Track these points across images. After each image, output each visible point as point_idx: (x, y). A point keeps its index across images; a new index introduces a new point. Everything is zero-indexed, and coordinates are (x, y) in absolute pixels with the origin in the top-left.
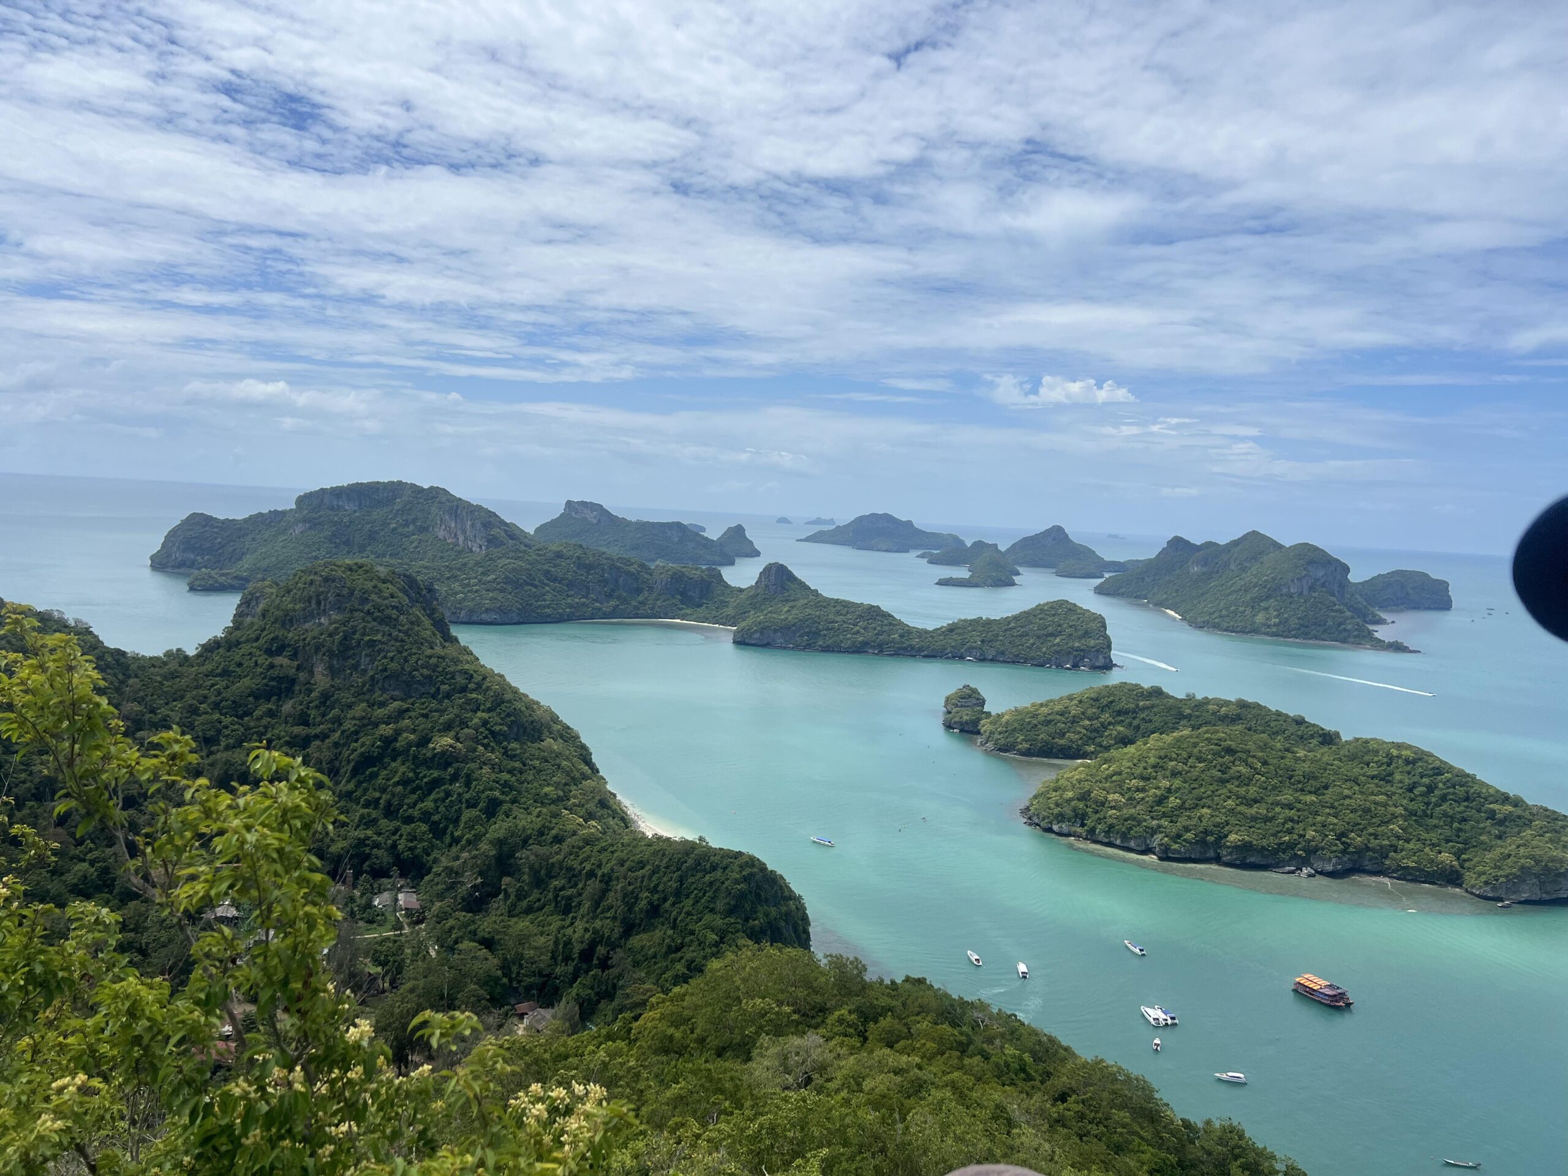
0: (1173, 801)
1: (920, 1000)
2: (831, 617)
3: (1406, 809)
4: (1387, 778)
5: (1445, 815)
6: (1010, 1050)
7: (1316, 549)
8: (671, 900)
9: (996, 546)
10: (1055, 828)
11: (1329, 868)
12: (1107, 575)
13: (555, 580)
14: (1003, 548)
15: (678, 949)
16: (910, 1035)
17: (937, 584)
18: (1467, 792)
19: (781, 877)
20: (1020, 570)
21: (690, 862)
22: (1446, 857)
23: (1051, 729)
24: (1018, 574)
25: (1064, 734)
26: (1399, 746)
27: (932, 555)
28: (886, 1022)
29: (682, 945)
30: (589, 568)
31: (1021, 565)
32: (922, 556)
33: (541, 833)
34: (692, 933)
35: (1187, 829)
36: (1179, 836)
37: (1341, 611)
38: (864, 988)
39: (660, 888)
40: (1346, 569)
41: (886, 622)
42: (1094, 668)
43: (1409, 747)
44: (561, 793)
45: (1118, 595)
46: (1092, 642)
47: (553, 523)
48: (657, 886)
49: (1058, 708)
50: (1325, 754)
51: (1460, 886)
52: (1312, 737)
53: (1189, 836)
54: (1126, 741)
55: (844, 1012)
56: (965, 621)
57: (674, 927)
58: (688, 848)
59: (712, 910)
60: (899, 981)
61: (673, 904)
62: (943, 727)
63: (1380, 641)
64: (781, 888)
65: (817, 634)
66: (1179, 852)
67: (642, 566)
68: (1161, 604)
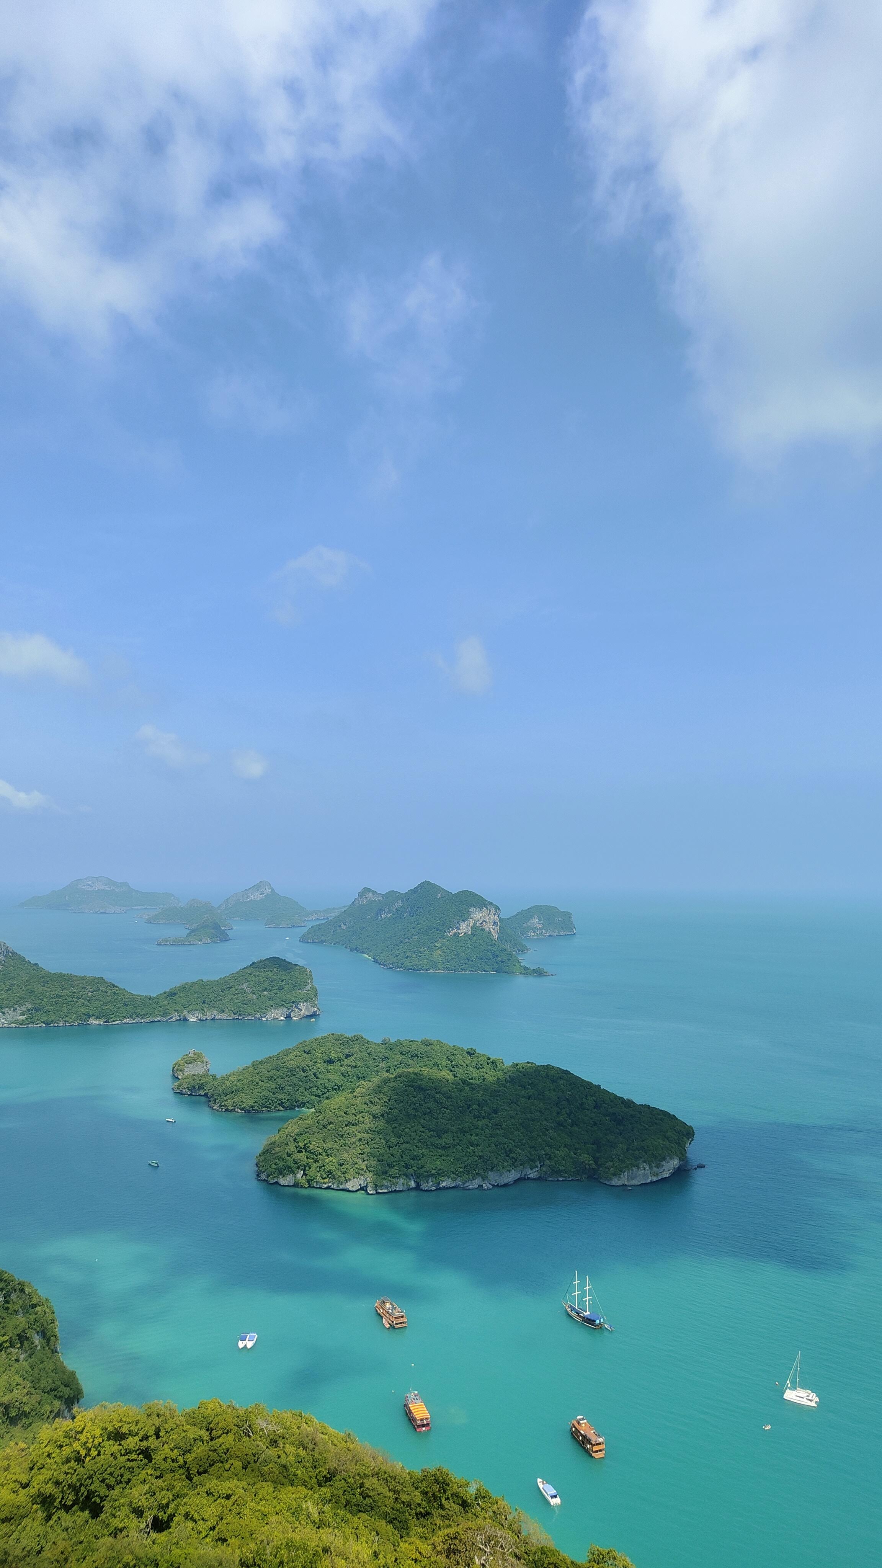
2: (55, 991)
7: (475, 894)
9: (209, 903)
10: (281, 1182)
11: (503, 1181)
14: (215, 904)
18: (596, 1100)
22: (585, 1158)
23: (271, 1084)
25: (283, 1089)
26: (546, 1068)
31: (232, 919)
35: (391, 1166)
36: (385, 1175)
40: (497, 909)
41: (110, 992)
42: (304, 1017)
43: (553, 1068)
45: (320, 943)
49: (276, 1064)
51: (597, 1181)
52: (483, 1066)
53: (394, 1172)
56: (188, 984)
63: (526, 968)
66: (387, 1188)
68: (355, 949)
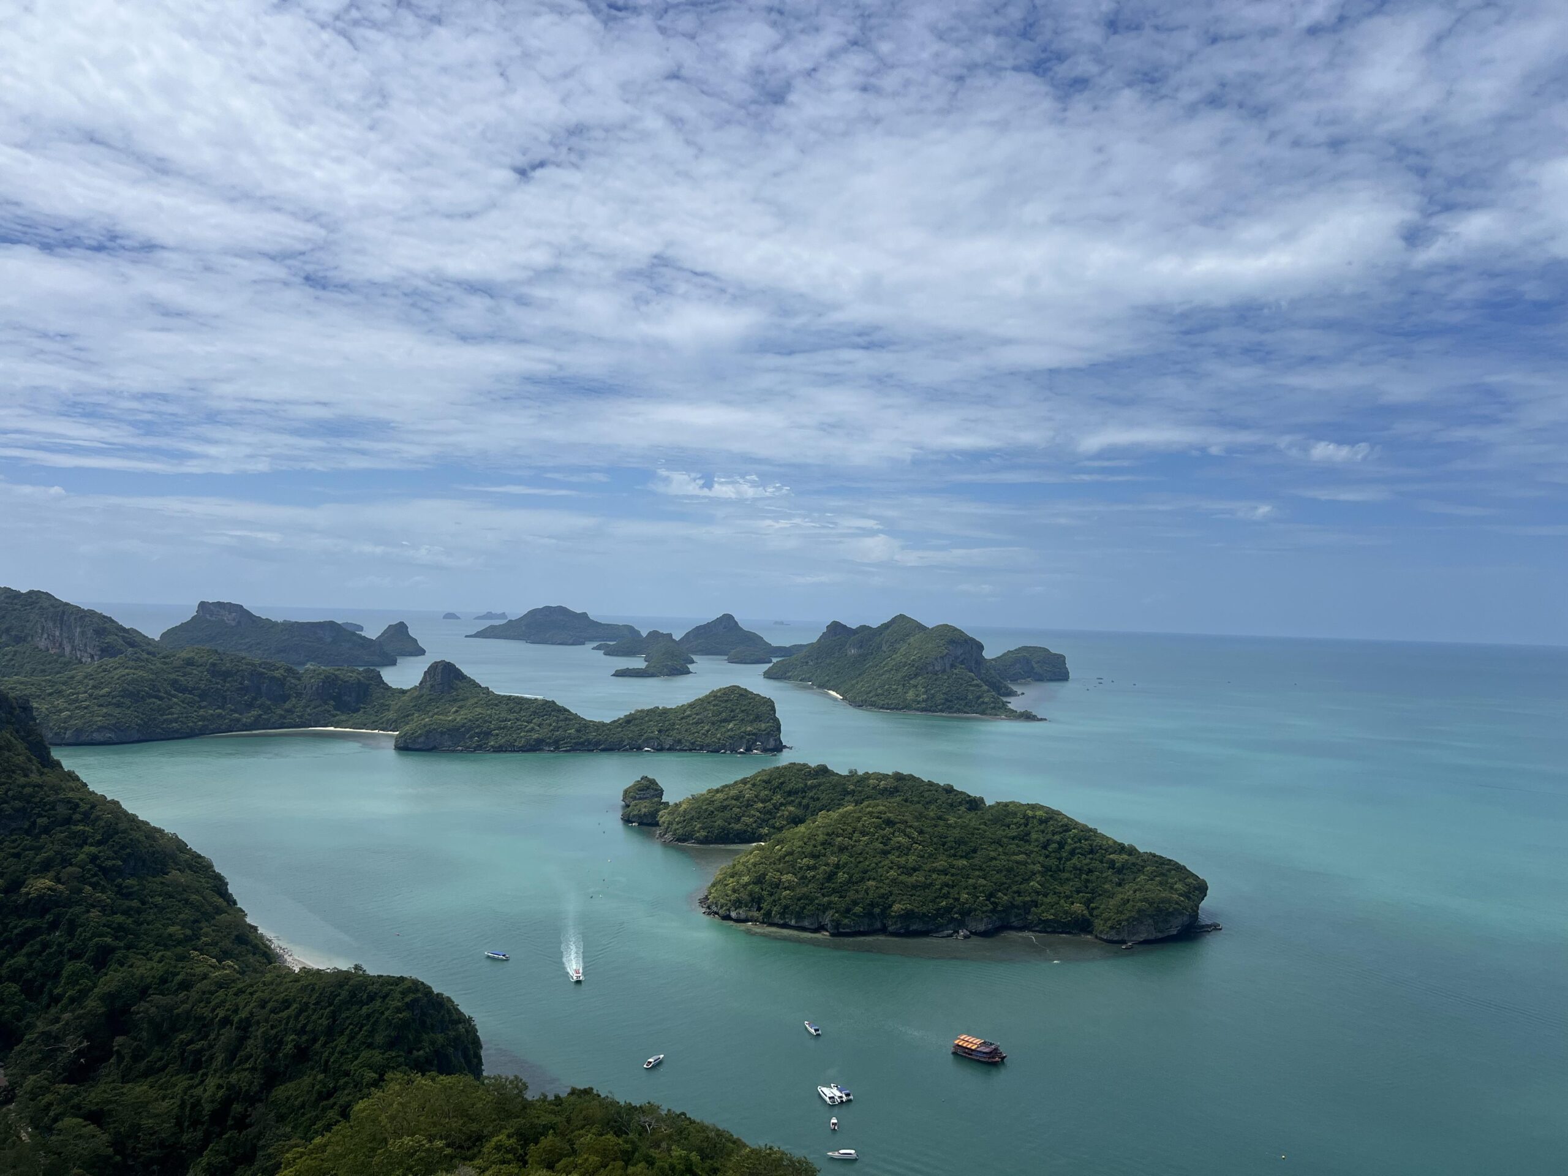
0: (842, 876)
1: (584, 1113)
2: (504, 715)
3: (1042, 866)
4: (1024, 838)
5: (1075, 868)
6: (677, 1152)
7: (955, 629)
8: (322, 1039)
9: (670, 635)
10: (733, 914)
11: (982, 927)
12: (775, 660)
13: (184, 690)
14: (677, 637)
15: (330, 1095)
16: (574, 1152)
17: (614, 675)
18: (1091, 845)
19: (449, 999)
20: (694, 657)
21: (344, 994)
22: (1078, 907)
23: (727, 814)
24: (692, 662)
25: (739, 819)
26: (1033, 807)
27: (608, 646)
28: (546, 1142)
29: (335, 1089)
30: (226, 675)
31: (695, 653)
32: (598, 648)
33: (163, 981)
34: (347, 1074)
35: (855, 903)
36: (848, 910)
37: (977, 685)
38: (524, 1108)
39: (309, 1028)
40: (981, 647)
41: (562, 717)
42: (765, 750)
43: (1042, 807)
44: (188, 932)
45: (785, 679)
46: (763, 726)
47: (183, 627)
48: (305, 1026)
49: (733, 792)
50: (972, 819)
51: (1090, 933)
52: (960, 804)
53: (858, 909)
54: (797, 821)
55: (502, 1137)
56: (642, 711)
57: (325, 1071)
58: (341, 978)
59: (370, 1046)
60: (563, 1095)
61: (324, 1045)
62: (621, 822)
63: (1013, 711)
64: (449, 1011)
65: (488, 734)
66: (849, 927)
67: (289, 670)
68: (822, 686)
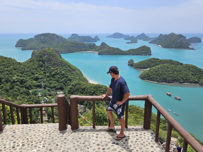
0: (160, 74)
3: (191, 74)
4: (189, 69)
7: (181, 35)
9: (134, 37)
10: (144, 79)
12: (151, 40)
13: (72, 46)
17: (126, 43)
25: (145, 66)
27: (125, 38)
30: (77, 44)
32: (124, 39)
40: (186, 38)
41: (119, 50)
43: (193, 65)
44: (79, 78)
45: (152, 43)
46: (148, 51)
47: (70, 37)
49: (144, 62)
51: (198, 84)
52: (179, 64)
54: (154, 66)
56: (131, 49)
62: (128, 65)
63: (190, 48)
65: (110, 52)
67: (84, 44)
68: (158, 44)
